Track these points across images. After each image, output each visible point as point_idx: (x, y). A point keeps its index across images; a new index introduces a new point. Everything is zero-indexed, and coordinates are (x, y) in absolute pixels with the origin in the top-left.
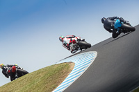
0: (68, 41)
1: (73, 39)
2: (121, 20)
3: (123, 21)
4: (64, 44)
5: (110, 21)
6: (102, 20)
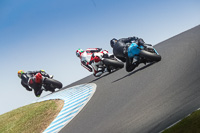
0: (88, 57)
1: (96, 54)
2: (140, 43)
3: (142, 45)
4: (83, 63)
5: (122, 44)
6: (112, 42)
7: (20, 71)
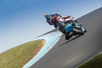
7: (46, 14)
